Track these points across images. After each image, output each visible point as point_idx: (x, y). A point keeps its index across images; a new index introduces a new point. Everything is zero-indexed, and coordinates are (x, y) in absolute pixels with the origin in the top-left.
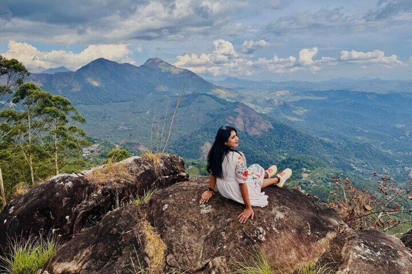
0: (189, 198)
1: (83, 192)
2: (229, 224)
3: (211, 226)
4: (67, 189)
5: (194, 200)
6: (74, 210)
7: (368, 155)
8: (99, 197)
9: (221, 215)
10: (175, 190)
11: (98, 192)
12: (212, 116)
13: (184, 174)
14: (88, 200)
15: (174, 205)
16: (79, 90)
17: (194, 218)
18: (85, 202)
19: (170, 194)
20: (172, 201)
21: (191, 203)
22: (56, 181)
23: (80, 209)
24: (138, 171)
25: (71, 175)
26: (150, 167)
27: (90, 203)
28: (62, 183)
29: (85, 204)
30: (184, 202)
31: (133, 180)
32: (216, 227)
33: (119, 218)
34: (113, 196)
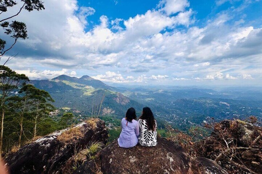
0: (122, 152)
1: (56, 148)
2: (148, 169)
3: (138, 171)
4: (46, 149)
5: (125, 153)
6: (49, 161)
7: (161, 111)
8: (65, 150)
9: (142, 163)
10: (114, 148)
11: (65, 147)
12: (107, 97)
13: (106, 129)
14: (58, 153)
15: (115, 158)
16: (51, 87)
17: (128, 167)
18: (56, 154)
19: (112, 151)
20: (113, 155)
21: (124, 156)
22: (40, 144)
23: (53, 160)
24: (85, 131)
25: (49, 139)
26: (91, 128)
27: (60, 155)
28: (44, 145)
29: (57, 156)
30: (120, 156)
31: (83, 136)
32: (141, 171)
33: (83, 172)
34: (73, 148)
